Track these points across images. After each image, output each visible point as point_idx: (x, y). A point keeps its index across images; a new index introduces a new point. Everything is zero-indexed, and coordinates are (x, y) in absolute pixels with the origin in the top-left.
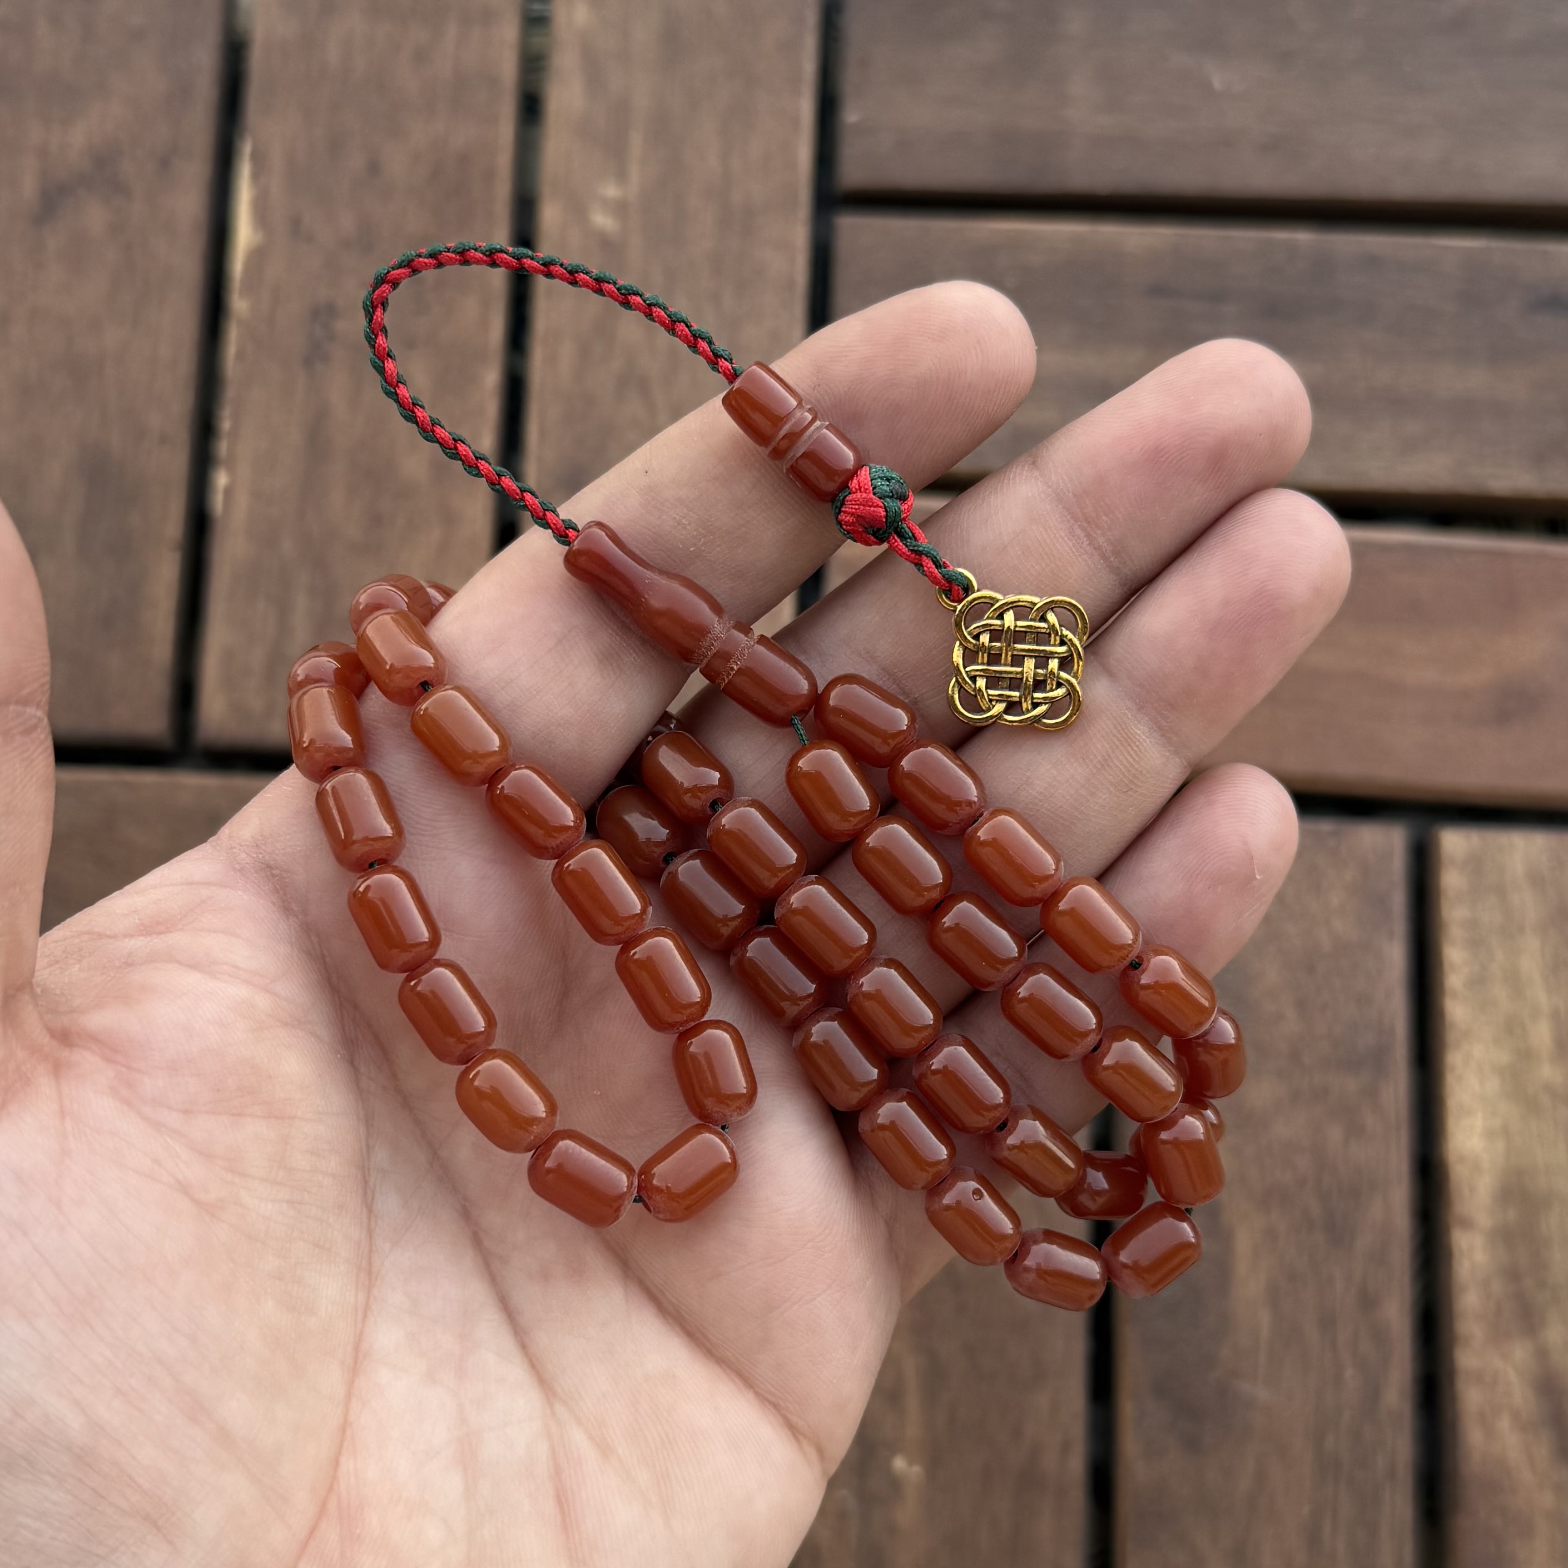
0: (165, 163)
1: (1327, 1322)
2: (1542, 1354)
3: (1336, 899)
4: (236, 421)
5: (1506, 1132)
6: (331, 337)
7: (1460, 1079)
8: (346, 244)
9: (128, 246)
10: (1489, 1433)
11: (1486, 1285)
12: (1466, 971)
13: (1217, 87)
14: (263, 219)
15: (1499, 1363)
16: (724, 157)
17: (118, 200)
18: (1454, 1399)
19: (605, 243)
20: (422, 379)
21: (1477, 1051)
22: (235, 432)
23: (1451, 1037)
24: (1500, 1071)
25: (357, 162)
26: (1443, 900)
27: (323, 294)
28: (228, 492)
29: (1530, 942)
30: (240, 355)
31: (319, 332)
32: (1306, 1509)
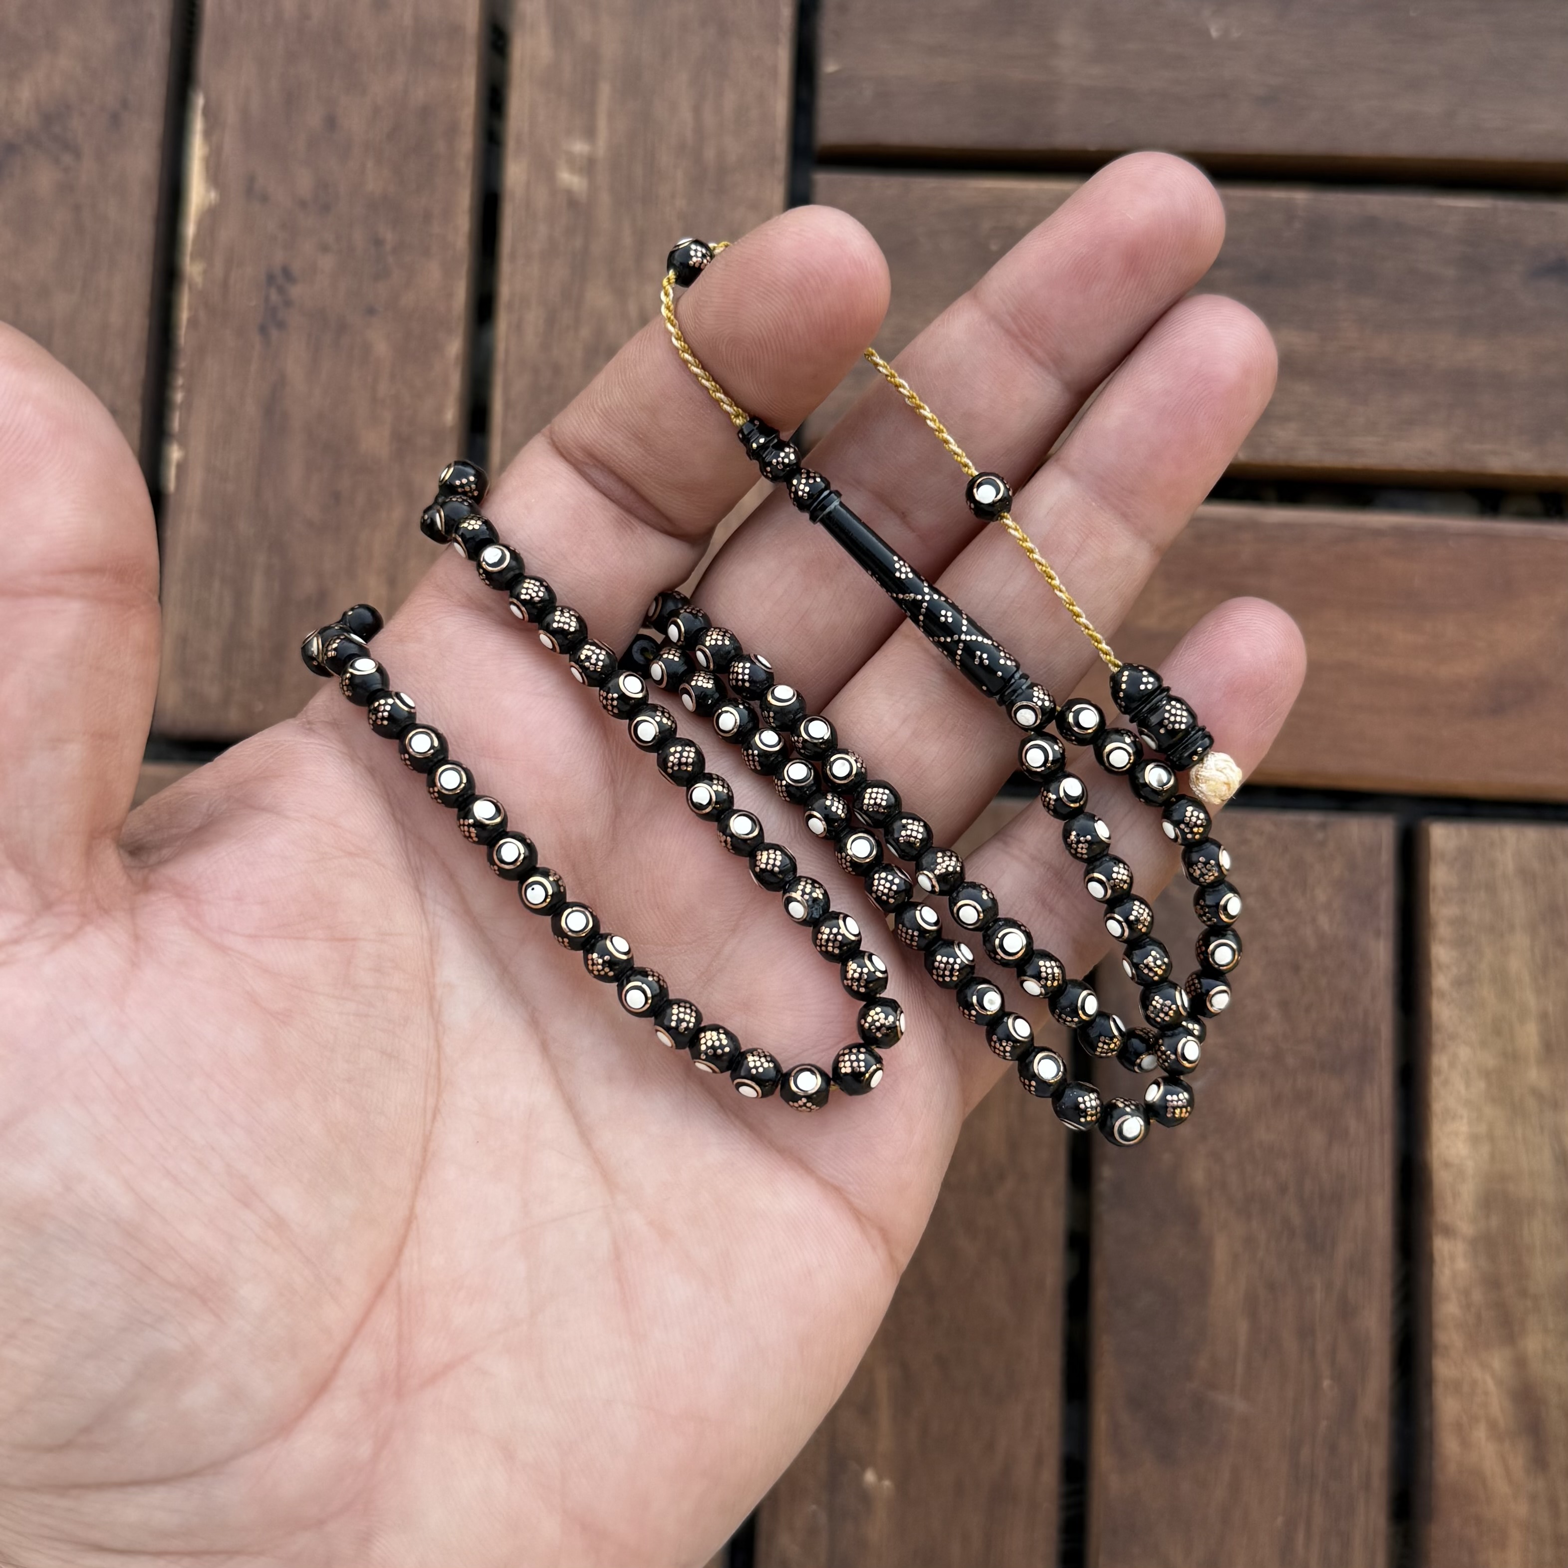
0: (115, 120)
1: (1305, 1332)
2: (1520, 1363)
3: (1321, 895)
4: (189, 391)
5: (1491, 1137)
6: (288, 303)
7: (1446, 1083)
8: (303, 204)
9: (77, 208)
10: (1465, 1443)
11: (1467, 1293)
12: (1454, 970)
13: (1214, 33)
14: (214, 176)
15: (1477, 1373)
16: (697, 110)
17: (67, 159)
18: (1431, 1409)
19: (572, 202)
20: (382, 348)
21: (1464, 1053)
22: (188, 404)
23: (1437, 1038)
24: (1487, 1074)
25: (314, 118)
26: (1431, 896)
27: (279, 257)
28: (182, 467)
29: (1520, 941)
30: (193, 322)
31: (274, 296)
32: (1280, 1520)
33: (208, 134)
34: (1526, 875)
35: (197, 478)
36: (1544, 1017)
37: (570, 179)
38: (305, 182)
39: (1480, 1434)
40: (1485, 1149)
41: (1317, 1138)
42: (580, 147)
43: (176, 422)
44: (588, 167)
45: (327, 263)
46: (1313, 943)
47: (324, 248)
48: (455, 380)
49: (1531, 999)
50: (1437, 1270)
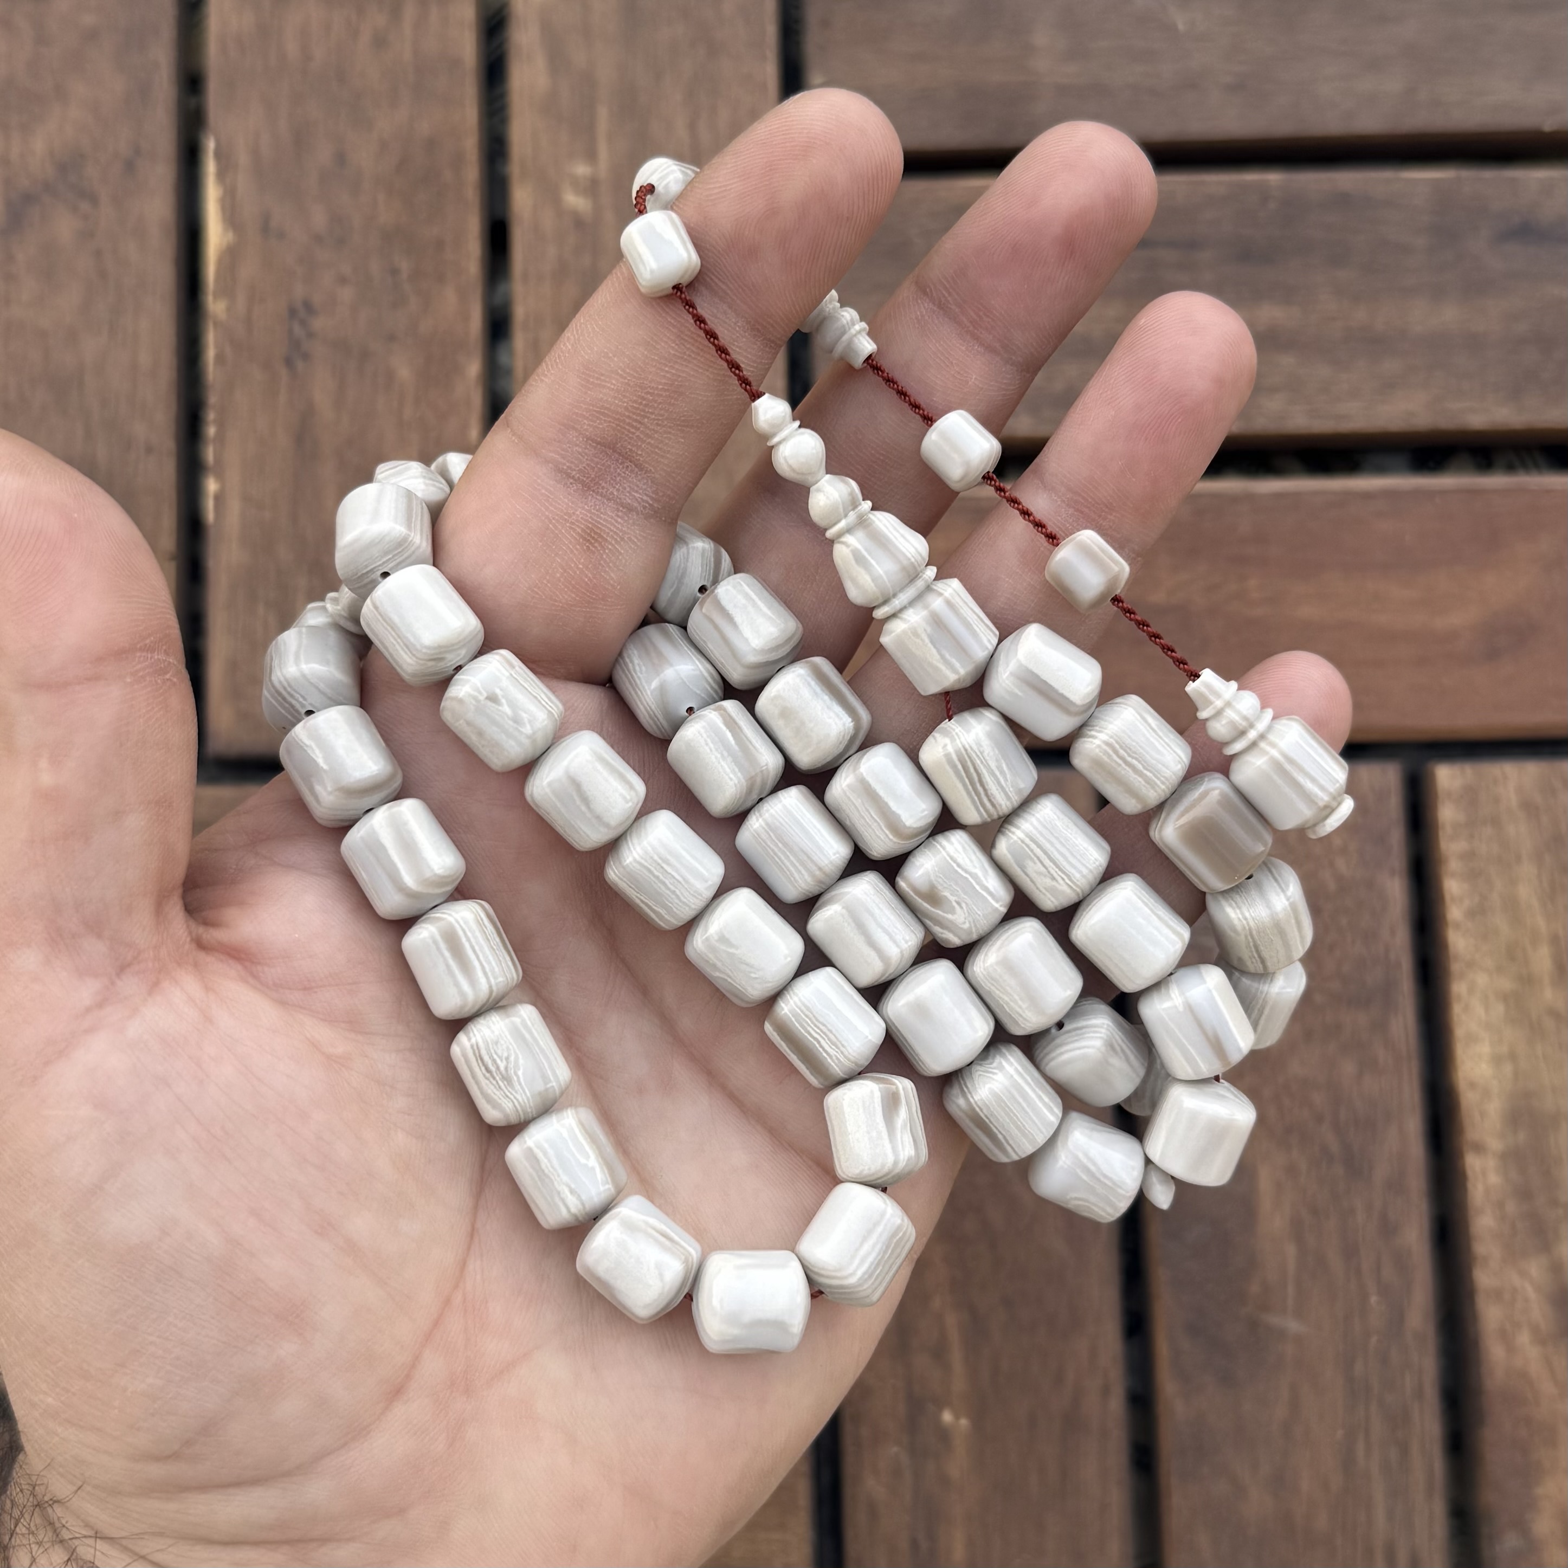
0: (130, 167)
1: (1350, 1252)
2: (1556, 1268)
4: (221, 425)
5: (1513, 1057)
6: (311, 335)
7: (1467, 1008)
8: (318, 239)
9: (98, 254)
10: (1511, 1349)
11: (1500, 1205)
12: (1467, 903)
13: (1181, 27)
14: (231, 218)
15: (1516, 1280)
16: (692, 127)
17: (85, 206)
18: (1475, 1317)
19: (579, 223)
20: (404, 372)
21: (1481, 979)
22: (220, 437)
23: (1455, 967)
24: (1505, 997)
25: (323, 154)
26: (1441, 834)
27: (299, 291)
28: (218, 498)
29: (1527, 870)
30: (220, 358)
31: (298, 330)
32: (1340, 1433)
33: (221, 175)
34: (1529, 808)
35: (234, 508)
36: (1555, 940)
37: (574, 200)
38: (319, 218)
39: (1524, 1338)
40: (1508, 1069)
41: (1348, 1068)
42: (582, 170)
43: (209, 454)
44: (591, 188)
45: (346, 294)
46: (1332, 886)
47: (343, 280)
48: (477, 400)
49: (1541, 923)
50: (1470, 1186)
